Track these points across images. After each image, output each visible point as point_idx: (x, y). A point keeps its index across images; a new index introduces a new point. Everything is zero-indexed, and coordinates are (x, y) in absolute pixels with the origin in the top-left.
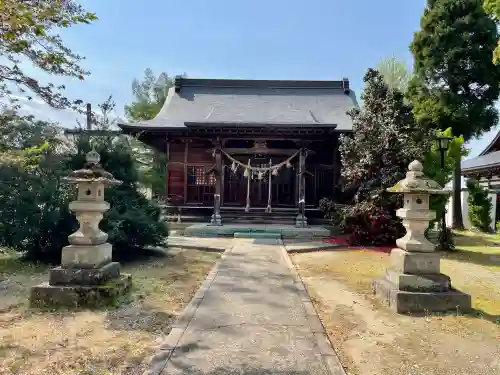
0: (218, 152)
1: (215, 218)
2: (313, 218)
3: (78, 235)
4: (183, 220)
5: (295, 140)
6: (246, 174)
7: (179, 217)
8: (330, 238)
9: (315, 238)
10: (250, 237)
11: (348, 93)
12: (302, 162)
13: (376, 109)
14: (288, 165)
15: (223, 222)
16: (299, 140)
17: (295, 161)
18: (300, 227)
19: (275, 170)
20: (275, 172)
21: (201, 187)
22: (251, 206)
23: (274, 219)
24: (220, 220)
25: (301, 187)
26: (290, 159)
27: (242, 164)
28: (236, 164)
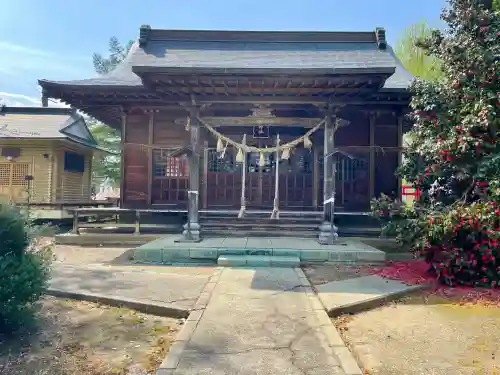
0: (194, 122)
1: (190, 229)
2: (346, 226)
4: (143, 231)
5: (316, 103)
6: (240, 157)
7: (137, 226)
10: (247, 265)
11: (383, 47)
12: (329, 139)
14: (308, 142)
15: (202, 236)
16: (323, 103)
19: (285, 151)
21: (174, 181)
22: (248, 208)
23: (283, 229)
24: (198, 232)
25: (328, 177)
26: (310, 133)
27: (232, 142)
28: (224, 142)
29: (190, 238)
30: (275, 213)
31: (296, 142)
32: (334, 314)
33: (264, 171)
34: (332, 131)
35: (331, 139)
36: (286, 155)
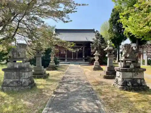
2: (86, 60)
3: (51, 61)
8: (89, 64)
9: (86, 64)
11: (94, 32)
12: (84, 48)
13: (98, 38)
14: (81, 49)
15: (67, 61)
17: (82, 48)
18: (83, 62)
20: (78, 51)
21: (62, 54)
22: (73, 58)
29: (66, 62)
30: (77, 58)
32: (81, 66)
33: (75, 53)
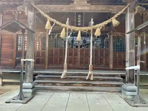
19: (98, 29)
23: (94, 85)
24: (31, 91)
25: (130, 49)
26: (116, 16)
27: (58, 23)
28: (52, 23)
31: (106, 23)
33: (81, 47)
34: (133, 15)
35: (133, 21)
36: (98, 33)
